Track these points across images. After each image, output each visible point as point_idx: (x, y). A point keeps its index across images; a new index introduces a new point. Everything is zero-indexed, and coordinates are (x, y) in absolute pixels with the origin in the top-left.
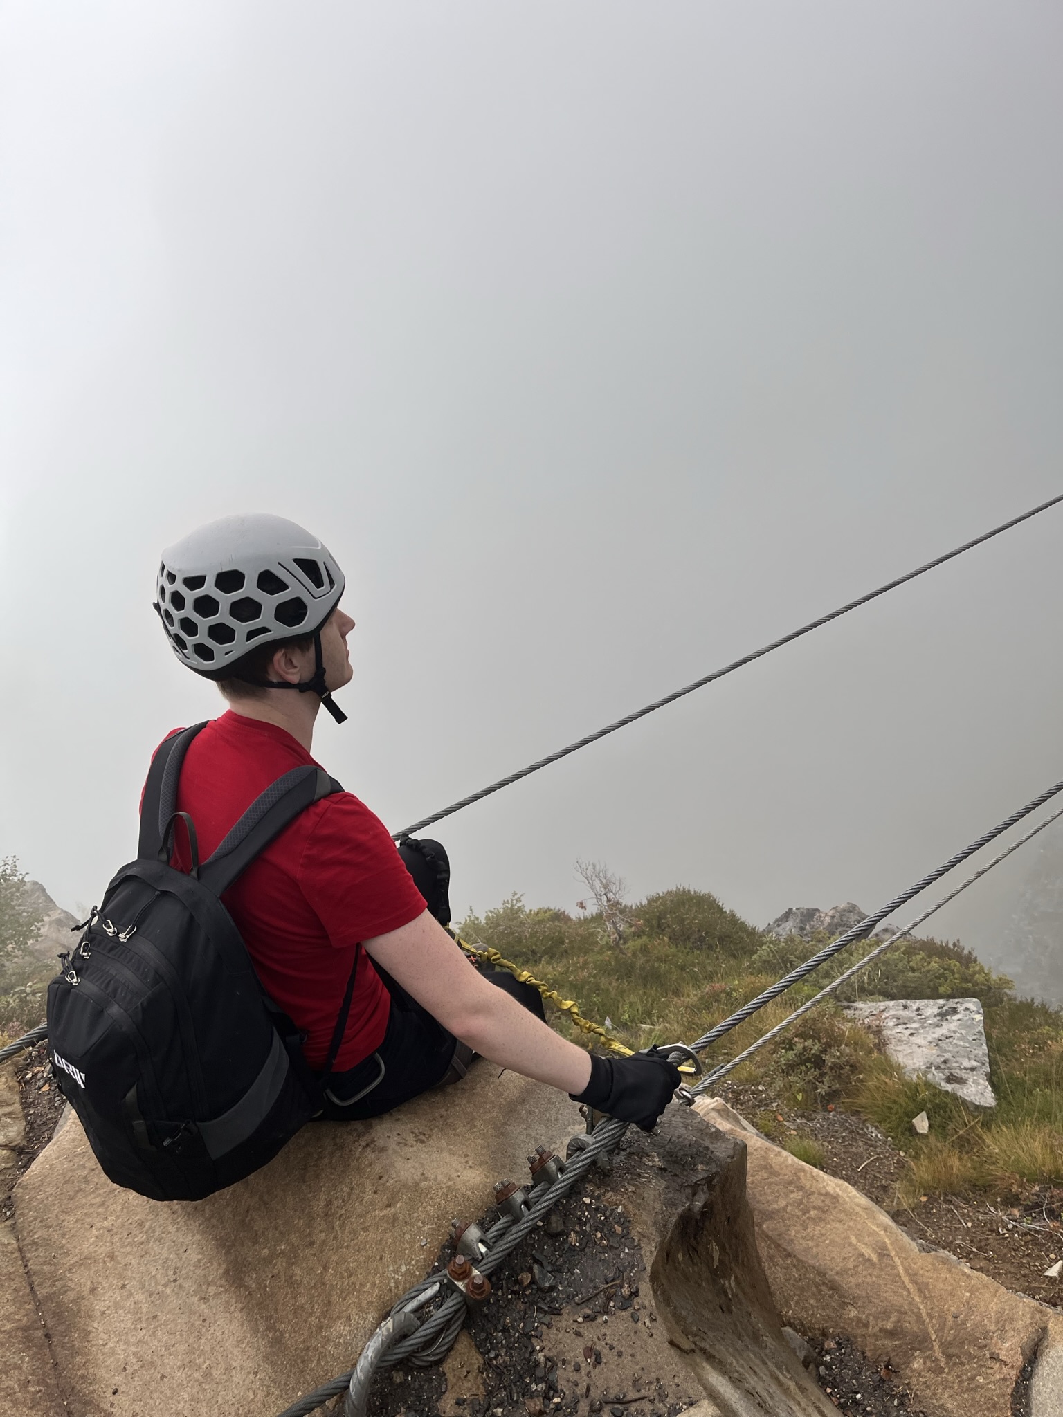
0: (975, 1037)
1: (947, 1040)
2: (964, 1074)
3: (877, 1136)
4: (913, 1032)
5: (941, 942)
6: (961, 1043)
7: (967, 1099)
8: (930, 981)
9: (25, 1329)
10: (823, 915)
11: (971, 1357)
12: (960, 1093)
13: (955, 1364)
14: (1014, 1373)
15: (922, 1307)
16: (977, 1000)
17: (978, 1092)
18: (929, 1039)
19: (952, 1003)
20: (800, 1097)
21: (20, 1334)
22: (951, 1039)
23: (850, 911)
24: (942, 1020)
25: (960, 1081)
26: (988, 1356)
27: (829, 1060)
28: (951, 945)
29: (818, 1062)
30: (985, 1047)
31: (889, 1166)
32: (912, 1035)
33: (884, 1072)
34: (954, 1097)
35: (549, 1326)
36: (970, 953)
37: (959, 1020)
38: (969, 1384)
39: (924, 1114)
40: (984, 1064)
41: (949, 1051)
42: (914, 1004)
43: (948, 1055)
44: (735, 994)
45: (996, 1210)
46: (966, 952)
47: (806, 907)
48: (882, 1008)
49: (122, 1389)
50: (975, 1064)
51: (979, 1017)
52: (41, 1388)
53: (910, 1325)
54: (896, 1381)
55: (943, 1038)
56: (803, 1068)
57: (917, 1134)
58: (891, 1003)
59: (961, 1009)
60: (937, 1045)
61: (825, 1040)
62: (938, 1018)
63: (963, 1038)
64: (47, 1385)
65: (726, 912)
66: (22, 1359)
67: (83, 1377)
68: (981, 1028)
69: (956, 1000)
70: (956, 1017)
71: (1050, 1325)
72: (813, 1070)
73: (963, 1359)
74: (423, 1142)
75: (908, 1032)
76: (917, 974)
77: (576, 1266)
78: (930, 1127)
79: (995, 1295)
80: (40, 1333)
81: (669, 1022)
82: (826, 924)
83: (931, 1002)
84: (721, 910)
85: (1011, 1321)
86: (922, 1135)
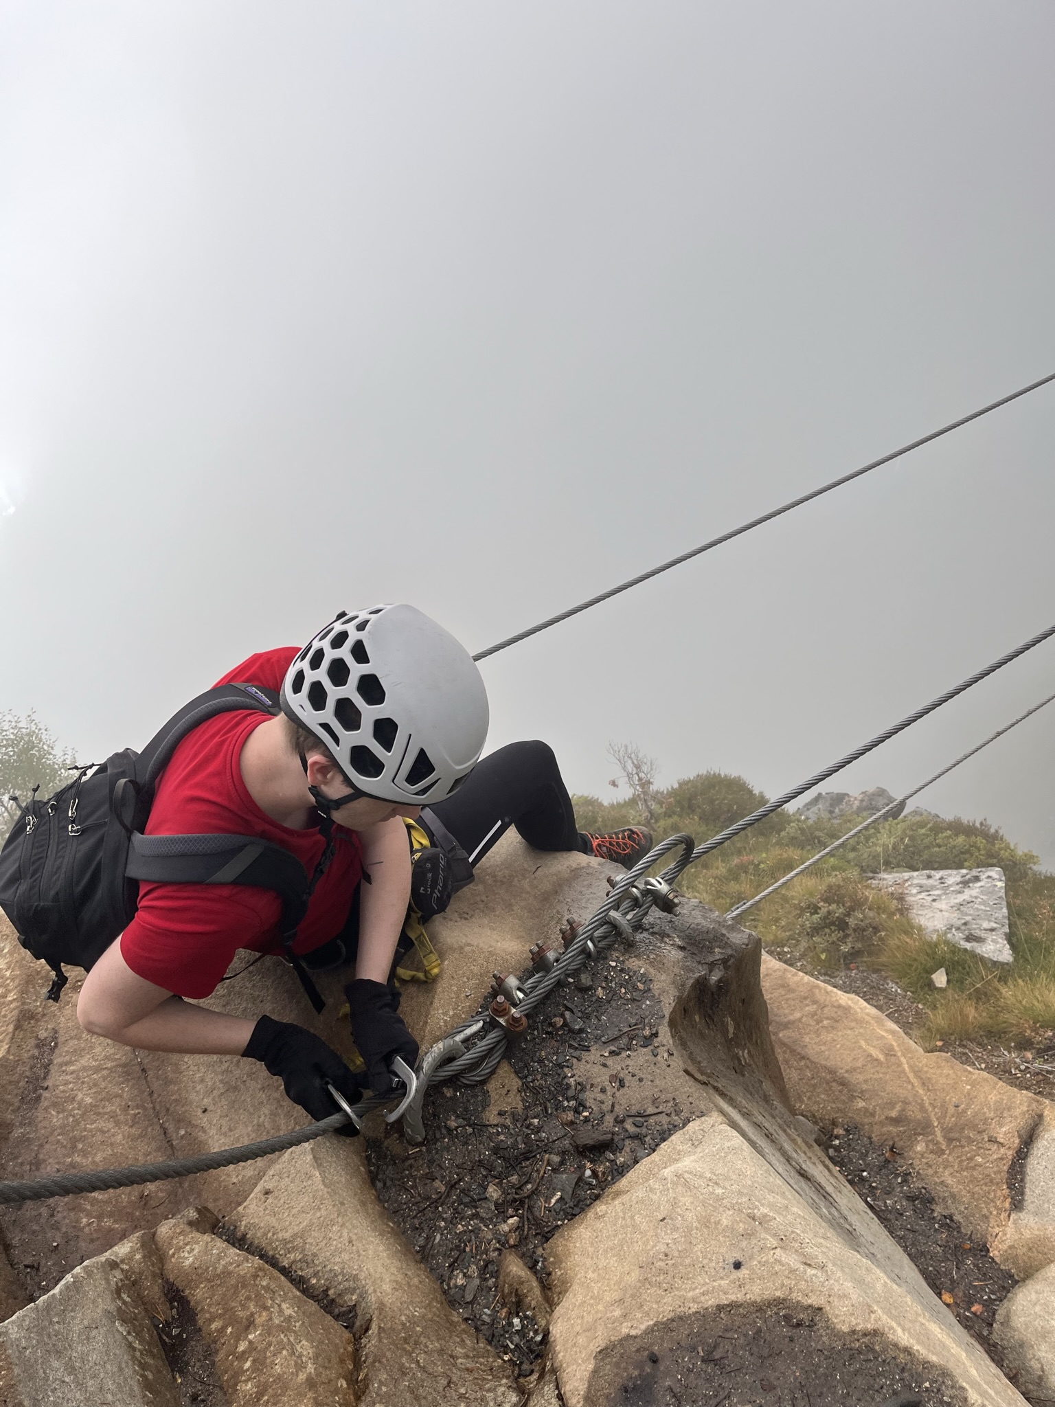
0: (996, 902)
1: (969, 905)
2: (983, 934)
3: (896, 991)
4: (935, 897)
5: (969, 822)
6: (983, 907)
7: (986, 956)
8: (956, 856)
9: (124, 1065)
10: (852, 799)
11: (970, 1141)
12: (978, 951)
13: (955, 1147)
14: (1010, 1153)
15: (925, 1098)
16: (999, 869)
17: (997, 949)
18: (952, 904)
19: (974, 872)
20: (823, 957)
21: (120, 1069)
22: (972, 904)
23: (880, 795)
24: (964, 887)
25: (979, 940)
26: (986, 1139)
27: (852, 922)
28: (978, 825)
29: (842, 925)
30: (1005, 910)
31: (907, 1017)
32: (934, 900)
33: (906, 933)
34: (974, 955)
35: (579, 1060)
36: (997, 831)
37: (982, 887)
38: (968, 1163)
39: (943, 970)
40: (1003, 926)
41: (970, 915)
42: (938, 874)
43: (968, 918)
44: (762, 866)
45: (1010, 1053)
46: (992, 831)
47: (835, 792)
48: (906, 878)
49: (210, 1109)
50: (995, 925)
51: (1001, 884)
52: (140, 1111)
53: (914, 1113)
54: (900, 1161)
55: (964, 903)
56: (827, 930)
57: (937, 988)
58: (915, 874)
59: (983, 877)
60: (959, 909)
61: (849, 904)
62: (960, 885)
63: (984, 903)
64: (145, 1109)
65: (755, 794)
66: (122, 1089)
67: (176, 1100)
68: (1003, 892)
69: (980, 870)
70: (979, 884)
71: (1046, 1112)
72: (837, 932)
73: (963, 1142)
74: (466, 919)
75: (930, 898)
76: (943, 849)
77: (602, 1014)
78: (948, 981)
79: (994, 1088)
80: (137, 1068)
81: (698, 892)
82: (855, 807)
83: (954, 872)
84: (750, 792)
85: (1009, 1109)
86: (941, 989)
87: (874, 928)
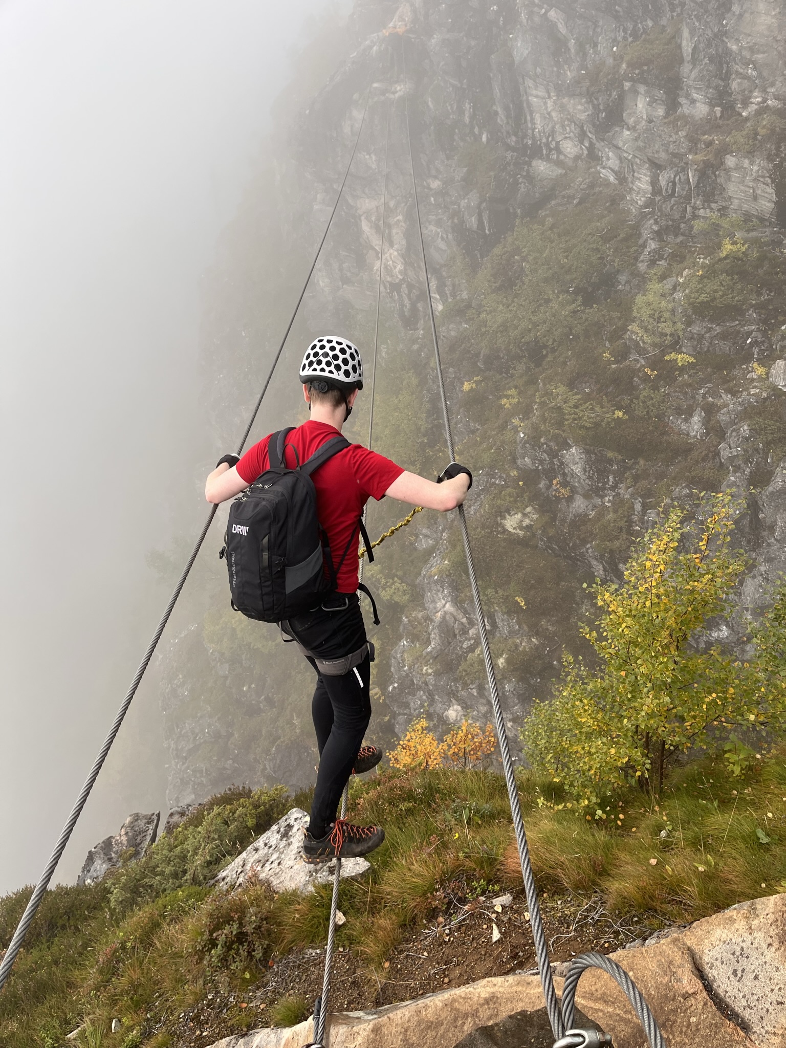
4: (278, 861)
7: (353, 874)
10: (118, 838)
11: (674, 1011)
12: (346, 875)
14: (705, 994)
16: (295, 809)
17: (355, 865)
18: (293, 857)
20: (247, 976)
24: (288, 839)
26: (682, 1000)
32: (279, 864)
37: (298, 830)
38: (691, 1030)
42: (260, 842)
45: (430, 929)
48: (241, 863)
56: (232, 952)
57: (341, 926)
58: (244, 855)
59: (292, 822)
62: (285, 839)
69: (283, 819)
70: (295, 829)
71: (689, 943)
72: (241, 947)
73: (672, 1018)
75: (275, 864)
78: (344, 915)
83: (268, 834)
85: (671, 962)
86: (344, 924)
87: (266, 919)
